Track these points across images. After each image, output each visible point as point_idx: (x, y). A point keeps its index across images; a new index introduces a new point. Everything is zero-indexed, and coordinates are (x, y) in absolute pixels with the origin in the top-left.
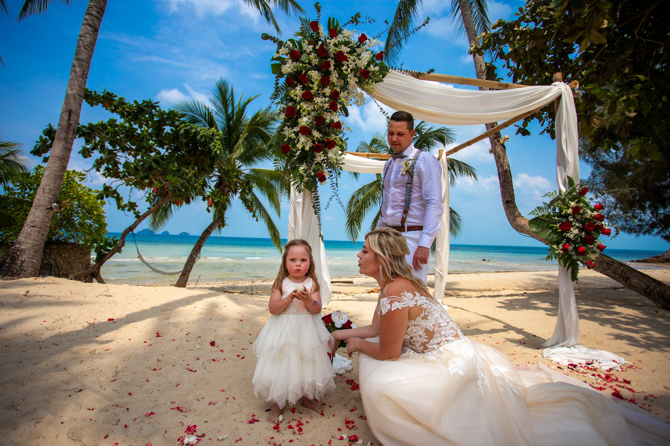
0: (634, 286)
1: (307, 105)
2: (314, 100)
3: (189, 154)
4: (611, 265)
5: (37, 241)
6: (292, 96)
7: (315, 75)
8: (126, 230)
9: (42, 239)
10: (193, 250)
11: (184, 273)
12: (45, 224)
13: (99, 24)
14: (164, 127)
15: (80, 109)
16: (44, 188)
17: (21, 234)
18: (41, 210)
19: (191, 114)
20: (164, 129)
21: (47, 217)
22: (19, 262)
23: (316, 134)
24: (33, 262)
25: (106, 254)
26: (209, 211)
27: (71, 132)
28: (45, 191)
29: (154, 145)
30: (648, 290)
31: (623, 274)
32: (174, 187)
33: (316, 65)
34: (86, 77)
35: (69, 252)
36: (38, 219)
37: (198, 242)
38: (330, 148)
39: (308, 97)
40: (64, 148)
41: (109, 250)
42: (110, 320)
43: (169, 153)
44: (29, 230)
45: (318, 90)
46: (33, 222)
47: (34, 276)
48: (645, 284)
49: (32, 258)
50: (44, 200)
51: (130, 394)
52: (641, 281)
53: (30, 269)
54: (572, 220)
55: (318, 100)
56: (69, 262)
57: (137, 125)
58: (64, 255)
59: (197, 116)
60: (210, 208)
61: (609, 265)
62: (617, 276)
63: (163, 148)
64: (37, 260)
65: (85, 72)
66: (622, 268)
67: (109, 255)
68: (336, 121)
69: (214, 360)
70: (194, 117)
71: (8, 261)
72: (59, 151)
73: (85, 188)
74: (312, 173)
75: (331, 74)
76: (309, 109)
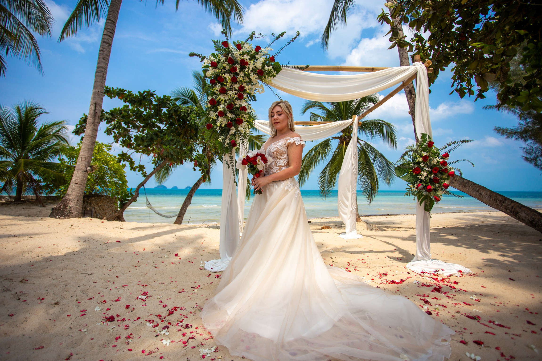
0: (523, 219)
1: (224, 97)
2: (228, 93)
3: (180, 127)
4: (503, 202)
5: (79, 194)
6: (215, 91)
7: (227, 76)
8: (139, 185)
9: (82, 192)
10: (186, 199)
11: (180, 215)
12: (83, 182)
13: (112, 41)
14: (161, 109)
15: (102, 102)
16: (81, 158)
17: (69, 189)
18: (81, 172)
19: (183, 97)
20: (162, 110)
21: (84, 177)
22: (68, 208)
23: (229, 115)
24: (77, 208)
25: (127, 203)
26: (195, 170)
27: (97, 118)
28: (82, 160)
29: (156, 122)
30: (534, 223)
31: (513, 210)
32: (168, 153)
33: (229, 70)
34: (105, 79)
35: (103, 202)
36: (79, 179)
37: (190, 192)
38: (240, 124)
39: (223, 91)
40: (93, 129)
41: (128, 200)
42: (117, 241)
43: (167, 127)
44: (73, 186)
45: (231, 86)
46: (75, 180)
47: (78, 217)
48: (532, 217)
49: (76, 205)
50: (82, 166)
51: (117, 277)
52: (528, 215)
53: (75, 212)
54: (422, 166)
55: (230, 93)
56: (103, 209)
57: (143, 109)
58: (100, 204)
59: (187, 99)
60: (195, 168)
61: (502, 202)
62: (508, 211)
63: (163, 124)
64: (79, 206)
65: (104, 76)
66: (512, 204)
67: (129, 203)
68: (243, 105)
69: (173, 263)
70: (185, 99)
71: (62, 207)
72: (90, 131)
73: (112, 156)
74: (227, 141)
75: (238, 74)
76: (225, 99)
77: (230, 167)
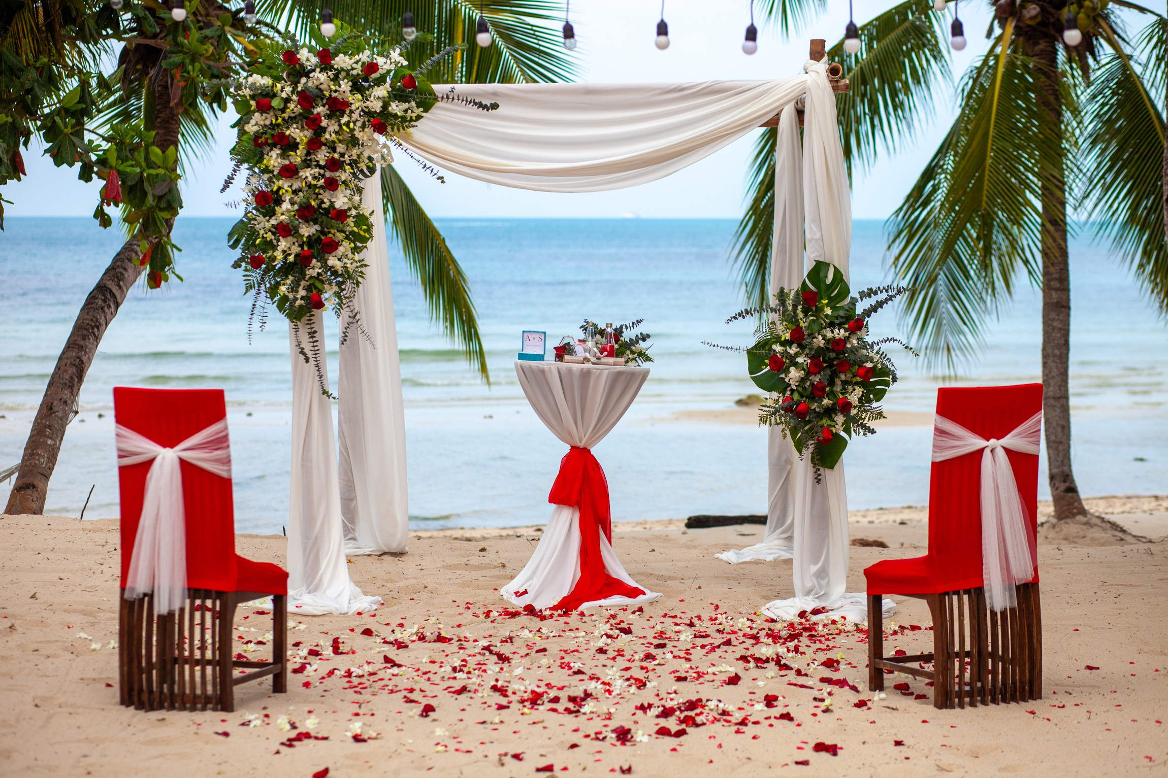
1: (290, 183)
2: (300, 174)
7: (299, 134)
23: (305, 229)
38: (330, 253)
39: (289, 172)
45: (308, 154)
54: (794, 352)
55: (307, 173)
60: (108, 209)
68: (338, 205)
74: (302, 293)
75: (324, 130)
76: (294, 188)
77: (312, 360)
